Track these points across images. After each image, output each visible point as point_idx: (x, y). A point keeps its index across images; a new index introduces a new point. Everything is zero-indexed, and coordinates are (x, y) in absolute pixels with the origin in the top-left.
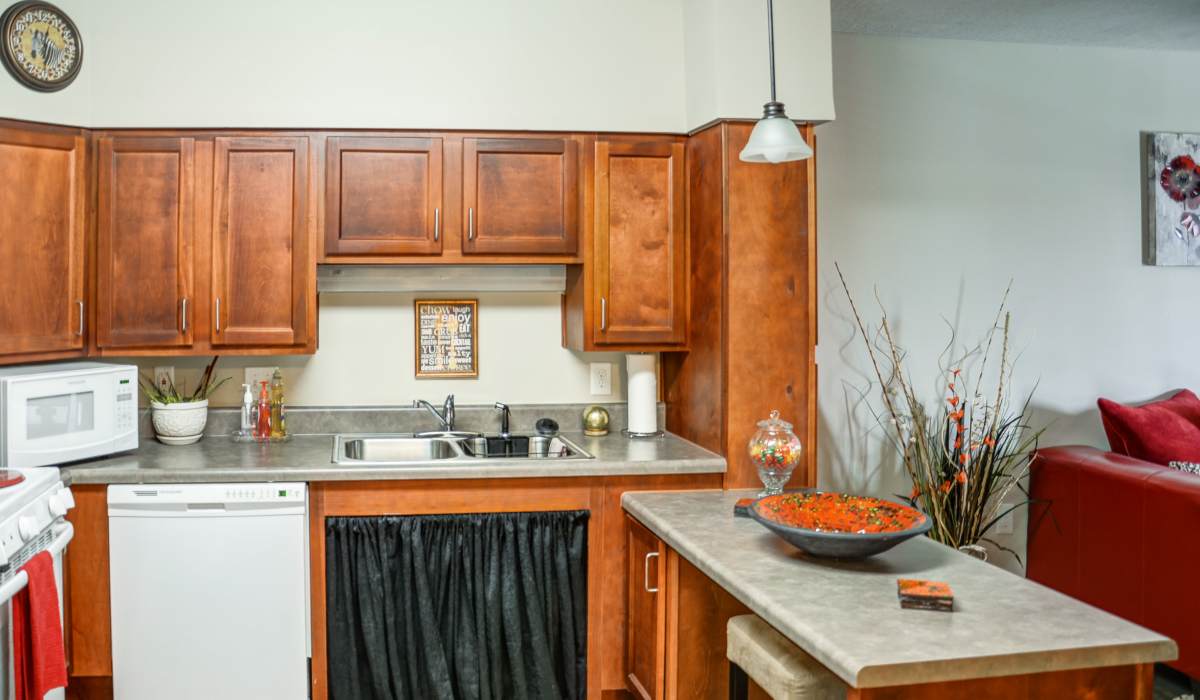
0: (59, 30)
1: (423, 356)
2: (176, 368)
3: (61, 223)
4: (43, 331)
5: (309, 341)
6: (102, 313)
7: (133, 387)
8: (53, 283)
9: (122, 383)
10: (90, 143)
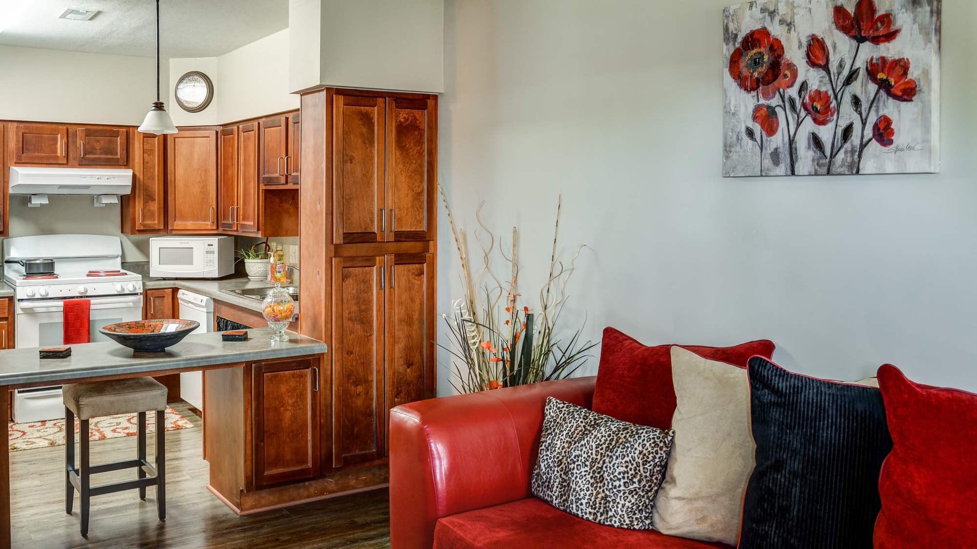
3: (206, 171)
4: (198, 220)
5: (258, 230)
6: (221, 213)
7: (215, 248)
8: (203, 198)
9: (209, 245)
10: (217, 132)
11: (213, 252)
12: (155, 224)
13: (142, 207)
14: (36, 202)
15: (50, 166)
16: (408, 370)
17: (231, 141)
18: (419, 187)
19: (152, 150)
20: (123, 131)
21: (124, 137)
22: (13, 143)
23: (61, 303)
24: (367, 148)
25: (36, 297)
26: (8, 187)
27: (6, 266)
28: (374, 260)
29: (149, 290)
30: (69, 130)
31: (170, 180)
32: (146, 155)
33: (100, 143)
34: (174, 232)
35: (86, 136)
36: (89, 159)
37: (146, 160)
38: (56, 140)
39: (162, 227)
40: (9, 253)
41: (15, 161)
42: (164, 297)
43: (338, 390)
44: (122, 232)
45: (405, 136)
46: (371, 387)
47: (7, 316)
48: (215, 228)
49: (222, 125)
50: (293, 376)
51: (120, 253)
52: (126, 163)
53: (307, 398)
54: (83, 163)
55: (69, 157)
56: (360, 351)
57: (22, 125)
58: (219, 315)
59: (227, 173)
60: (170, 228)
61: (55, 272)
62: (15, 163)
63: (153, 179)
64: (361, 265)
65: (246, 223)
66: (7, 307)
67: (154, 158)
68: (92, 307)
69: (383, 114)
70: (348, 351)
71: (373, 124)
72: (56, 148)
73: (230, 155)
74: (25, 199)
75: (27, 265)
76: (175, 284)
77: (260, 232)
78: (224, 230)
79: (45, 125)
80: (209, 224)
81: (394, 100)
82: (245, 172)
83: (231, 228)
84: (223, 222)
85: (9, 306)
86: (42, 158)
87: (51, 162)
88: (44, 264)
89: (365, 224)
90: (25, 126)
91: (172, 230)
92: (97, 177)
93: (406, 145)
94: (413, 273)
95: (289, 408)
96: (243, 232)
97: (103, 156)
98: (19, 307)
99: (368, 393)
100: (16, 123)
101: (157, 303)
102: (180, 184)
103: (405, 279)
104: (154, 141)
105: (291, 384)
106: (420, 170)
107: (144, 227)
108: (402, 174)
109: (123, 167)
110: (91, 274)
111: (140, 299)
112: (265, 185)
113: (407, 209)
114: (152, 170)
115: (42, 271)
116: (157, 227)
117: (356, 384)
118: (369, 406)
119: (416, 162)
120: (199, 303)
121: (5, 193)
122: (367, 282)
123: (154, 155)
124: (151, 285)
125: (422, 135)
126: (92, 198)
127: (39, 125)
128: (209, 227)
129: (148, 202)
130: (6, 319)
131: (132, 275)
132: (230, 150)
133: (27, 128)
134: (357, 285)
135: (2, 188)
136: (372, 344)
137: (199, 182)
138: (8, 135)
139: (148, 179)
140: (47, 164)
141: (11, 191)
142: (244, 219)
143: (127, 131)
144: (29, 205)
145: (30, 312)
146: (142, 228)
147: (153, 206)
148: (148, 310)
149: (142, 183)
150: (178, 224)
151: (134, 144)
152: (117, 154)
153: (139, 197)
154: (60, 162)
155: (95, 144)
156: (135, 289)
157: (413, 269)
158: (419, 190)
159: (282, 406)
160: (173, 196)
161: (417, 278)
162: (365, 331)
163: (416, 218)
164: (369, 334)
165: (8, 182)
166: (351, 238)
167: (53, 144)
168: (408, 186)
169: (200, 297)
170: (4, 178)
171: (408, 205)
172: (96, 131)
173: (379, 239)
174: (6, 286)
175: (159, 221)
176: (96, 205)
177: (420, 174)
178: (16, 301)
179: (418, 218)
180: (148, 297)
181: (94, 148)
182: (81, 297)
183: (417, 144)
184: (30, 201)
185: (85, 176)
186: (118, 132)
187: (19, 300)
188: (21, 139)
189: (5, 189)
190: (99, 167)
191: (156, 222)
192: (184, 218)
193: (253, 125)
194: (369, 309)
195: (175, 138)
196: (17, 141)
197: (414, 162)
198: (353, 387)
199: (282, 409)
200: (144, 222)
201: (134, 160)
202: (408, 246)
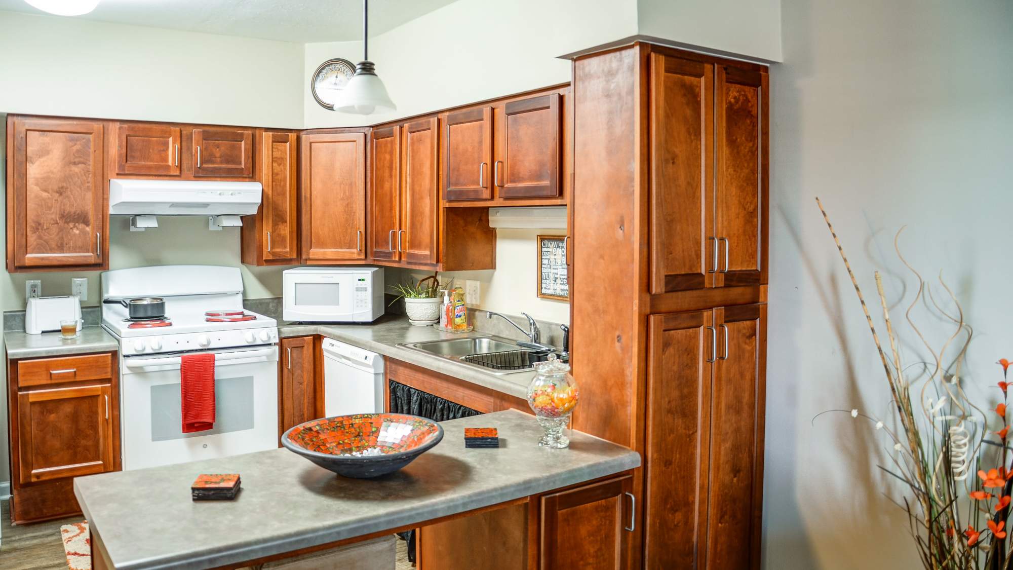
0: (344, 73)
1: (543, 281)
2: (442, 277)
3: (351, 184)
4: (341, 248)
5: (438, 261)
6: (372, 239)
7: (368, 283)
8: (347, 220)
9: (359, 280)
10: (365, 135)
11: (365, 289)
12: (286, 252)
13: (271, 230)
14: (142, 224)
15: (159, 178)
16: (735, 479)
17: (389, 145)
18: (751, 203)
19: (282, 158)
20: (249, 134)
21: (249, 142)
22: (114, 148)
23: (178, 360)
24: (692, 142)
25: (147, 351)
26: (108, 205)
27: (105, 306)
28: (701, 316)
29: (285, 338)
30: (183, 132)
31: (305, 196)
32: (275, 165)
33: (221, 148)
34: (309, 263)
35: (204, 139)
36: (206, 170)
37: (275, 171)
38: (166, 144)
39: (295, 256)
40: (107, 292)
41: (117, 171)
42: (303, 347)
43: (653, 525)
44: (243, 262)
45: (736, 124)
46: (692, 511)
47: (109, 377)
48: (363, 257)
49: (372, 127)
50: (597, 509)
51: (241, 289)
52: (251, 174)
53: (614, 541)
54: (200, 175)
55: (183, 167)
56: (680, 458)
57: (126, 126)
58: (393, 379)
59: (382, 188)
60: (304, 257)
61: (166, 315)
62: (118, 174)
63: (284, 194)
64: (685, 325)
65: (417, 252)
66: (110, 365)
67: (285, 169)
68: (217, 363)
69: (711, 87)
70: (666, 461)
71: (699, 103)
72: (167, 155)
73: (387, 164)
74: (128, 221)
75: (132, 307)
76: (316, 330)
77: (440, 265)
78: (374, 260)
79: (154, 126)
80: (354, 253)
81: (725, 69)
82: (413, 185)
83: (390, 257)
84: (375, 250)
85: (112, 364)
86: (149, 168)
87: (161, 172)
88: (152, 305)
89: (690, 261)
90: (129, 127)
91: (306, 260)
92: (219, 192)
93: (737, 139)
94: (744, 335)
95: (591, 560)
96: (409, 263)
97: (224, 166)
98: (125, 365)
99: (688, 522)
100: (118, 123)
101: (294, 355)
102: (317, 202)
103: (735, 345)
104: (285, 147)
105: (594, 522)
106: (752, 178)
107: (273, 255)
108: (732, 184)
109: (247, 179)
110: (212, 317)
111: (275, 351)
112: (450, 201)
113: (737, 237)
114: (282, 183)
115: (149, 314)
116: (289, 256)
117: (674, 510)
118: (689, 540)
119: (748, 165)
120: (363, 360)
121: (104, 214)
122: (691, 352)
123: (285, 165)
124: (288, 331)
125: (754, 125)
126: (206, 220)
127: (147, 126)
128: (355, 256)
129: (278, 225)
130: (108, 380)
131: (262, 319)
132: (388, 157)
133: (133, 129)
134: (679, 357)
135: (101, 207)
136: (695, 447)
137: (342, 199)
138: (108, 139)
139: (278, 195)
140: (155, 176)
141: (111, 211)
142: (413, 245)
143: (253, 135)
144: (132, 229)
145: (138, 372)
146: (271, 258)
147: (284, 230)
148: (284, 363)
149: (271, 200)
150: (315, 252)
151: (260, 150)
152: (240, 164)
153: (267, 218)
154: (172, 173)
155: (214, 150)
156: (269, 338)
157: (744, 328)
158: (751, 209)
159: (582, 559)
160: (309, 216)
161: (747, 341)
162: (687, 428)
163: (747, 251)
164: (691, 432)
165: (108, 199)
166: (675, 283)
167: (164, 150)
168: (739, 201)
169: (362, 353)
170: (103, 194)
171: (738, 230)
172: (216, 133)
173: (707, 285)
174: (106, 336)
175: (291, 249)
176: (212, 228)
177: (752, 184)
178: (121, 358)
179: (750, 251)
180: (284, 348)
181: (212, 155)
182: (202, 350)
183: (749, 139)
184: (134, 223)
185: (204, 192)
186: (242, 135)
187: (124, 356)
188: (124, 143)
189: (105, 208)
190: (219, 179)
191: (288, 249)
192: (322, 244)
193: (429, 122)
194: (694, 393)
195: (311, 143)
196: (120, 146)
197: (746, 165)
198: (670, 515)
199: (581, 563)
200: (274, 250)
201: (261, 170)
202: (738, 293)
